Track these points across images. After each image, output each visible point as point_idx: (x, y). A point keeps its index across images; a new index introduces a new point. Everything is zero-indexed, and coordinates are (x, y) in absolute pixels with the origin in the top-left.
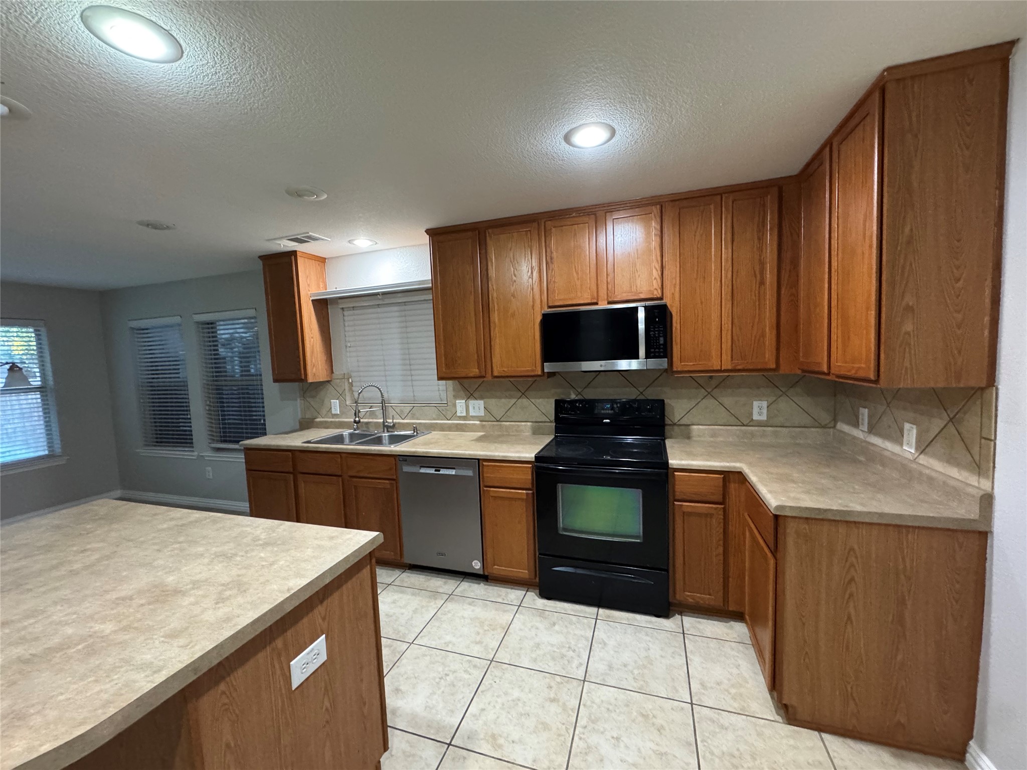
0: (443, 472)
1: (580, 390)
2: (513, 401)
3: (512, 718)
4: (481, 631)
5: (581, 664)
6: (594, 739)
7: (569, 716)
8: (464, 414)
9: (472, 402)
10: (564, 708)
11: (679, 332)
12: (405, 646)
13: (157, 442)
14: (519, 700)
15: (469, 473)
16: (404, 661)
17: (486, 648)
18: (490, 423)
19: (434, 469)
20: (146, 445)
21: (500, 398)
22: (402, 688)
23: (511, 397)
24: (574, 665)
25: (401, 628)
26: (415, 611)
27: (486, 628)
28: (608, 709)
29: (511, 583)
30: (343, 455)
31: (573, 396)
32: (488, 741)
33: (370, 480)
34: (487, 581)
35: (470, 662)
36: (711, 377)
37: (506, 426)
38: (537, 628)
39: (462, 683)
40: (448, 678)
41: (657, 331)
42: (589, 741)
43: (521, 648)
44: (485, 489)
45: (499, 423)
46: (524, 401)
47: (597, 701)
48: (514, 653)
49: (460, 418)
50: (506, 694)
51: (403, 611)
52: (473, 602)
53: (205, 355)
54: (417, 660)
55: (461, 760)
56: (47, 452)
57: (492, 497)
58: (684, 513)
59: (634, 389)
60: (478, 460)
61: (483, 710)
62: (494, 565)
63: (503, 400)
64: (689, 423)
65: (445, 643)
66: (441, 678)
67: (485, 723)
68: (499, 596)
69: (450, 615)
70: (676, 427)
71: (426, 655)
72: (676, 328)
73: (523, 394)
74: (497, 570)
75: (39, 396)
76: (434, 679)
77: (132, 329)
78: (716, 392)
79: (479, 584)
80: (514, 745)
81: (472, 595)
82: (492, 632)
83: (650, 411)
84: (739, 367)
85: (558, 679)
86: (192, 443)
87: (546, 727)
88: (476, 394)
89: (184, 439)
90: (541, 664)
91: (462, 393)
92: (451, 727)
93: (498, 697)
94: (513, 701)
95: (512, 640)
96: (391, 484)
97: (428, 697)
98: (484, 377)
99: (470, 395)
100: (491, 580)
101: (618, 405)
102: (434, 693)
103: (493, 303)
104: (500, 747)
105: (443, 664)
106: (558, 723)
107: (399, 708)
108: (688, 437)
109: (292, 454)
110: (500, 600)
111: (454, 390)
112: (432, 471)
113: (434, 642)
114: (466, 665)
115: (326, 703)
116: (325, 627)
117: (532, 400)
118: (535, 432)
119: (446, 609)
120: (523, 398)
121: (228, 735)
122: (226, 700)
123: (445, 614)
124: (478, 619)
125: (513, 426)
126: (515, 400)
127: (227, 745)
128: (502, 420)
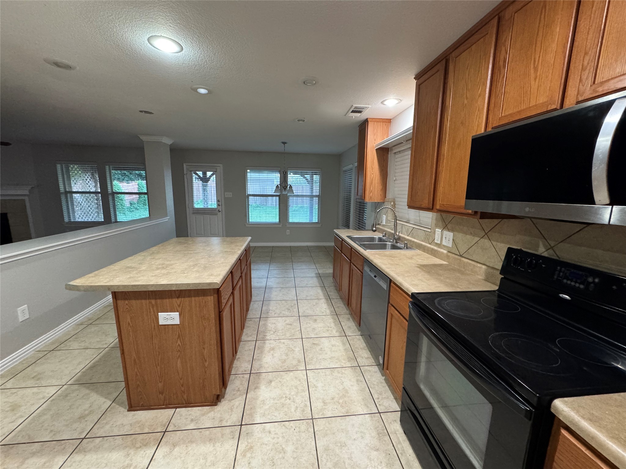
0: (376, 279)
1: (552, 244)
2: (477, 239)
3: (267, 454)
4: (336, 399)
8: (439, 242)
9: (446, 233)
12: (303, 368)
13: (345, 225)
14: (284, 453)
16: (292, 374)
17: (321, 410)
18: (453, 255)
19: (374, 275)
21: (466, 233)
22: (273, 382)
23: (474, 235)
25: (314, 358)
26: (331, 357)
27: (341, 401)
31: (541, 251)
32: (247, 446)
33: (356, 268)
35: (306, 406)
37: (464, 263)
38: (363, 437)
39: (287, 410)
40: (288, 400)
43: (334, 434)
44: (390, 305)
45: (459, 257)
46: (486, 242)
48: (326, 430)
49: (437, 244)
50: (287, 441)
51: (329, 352)
52: (361, 381)
54: (294, 380)
55: (230, 438)
56: (317, 221)
61: (270, 432)
62: (387, 369)
63: (468, 237)
65: (315, 385)
66: (286, 397)
67: (260, 438)
68: (379, 394)
69: (339, 375)
71: (300, 380)
73: (486, 234)
74: (387, 373)
75: (317, 199)
76: (284, 394)
79: (382, 376)
80: (248, 465)
81: (367, 376)
82: (339, 407)
86: (349, 227)
88: (450, 227)
90: (325, 455)
91: (440, 223)
92: (254, 421)
93: (283, 437)
94: (283, 449)
95: (337, 423)
96: (361, 275)
97: (270, 398)
98: (432, 209)
99: (445, 227)
102: (274, 399)
104: (244, 456)
105: (298, 392)
110: (375, 396)
111: (436, 219)
113: (312, 380)
114: (302, 405)
115: (179, 342)
116: (179, 309)
117: (494, 243)
118: (488, 279)
119: (343, 371)
120: (485, 239)
121: (129, 320)
122: (128, 308)
123: (339, 373)
124: (347, 392)
125: (470, 264)
126: (478, 239)
127: (129, 324)
128: (463, 256)
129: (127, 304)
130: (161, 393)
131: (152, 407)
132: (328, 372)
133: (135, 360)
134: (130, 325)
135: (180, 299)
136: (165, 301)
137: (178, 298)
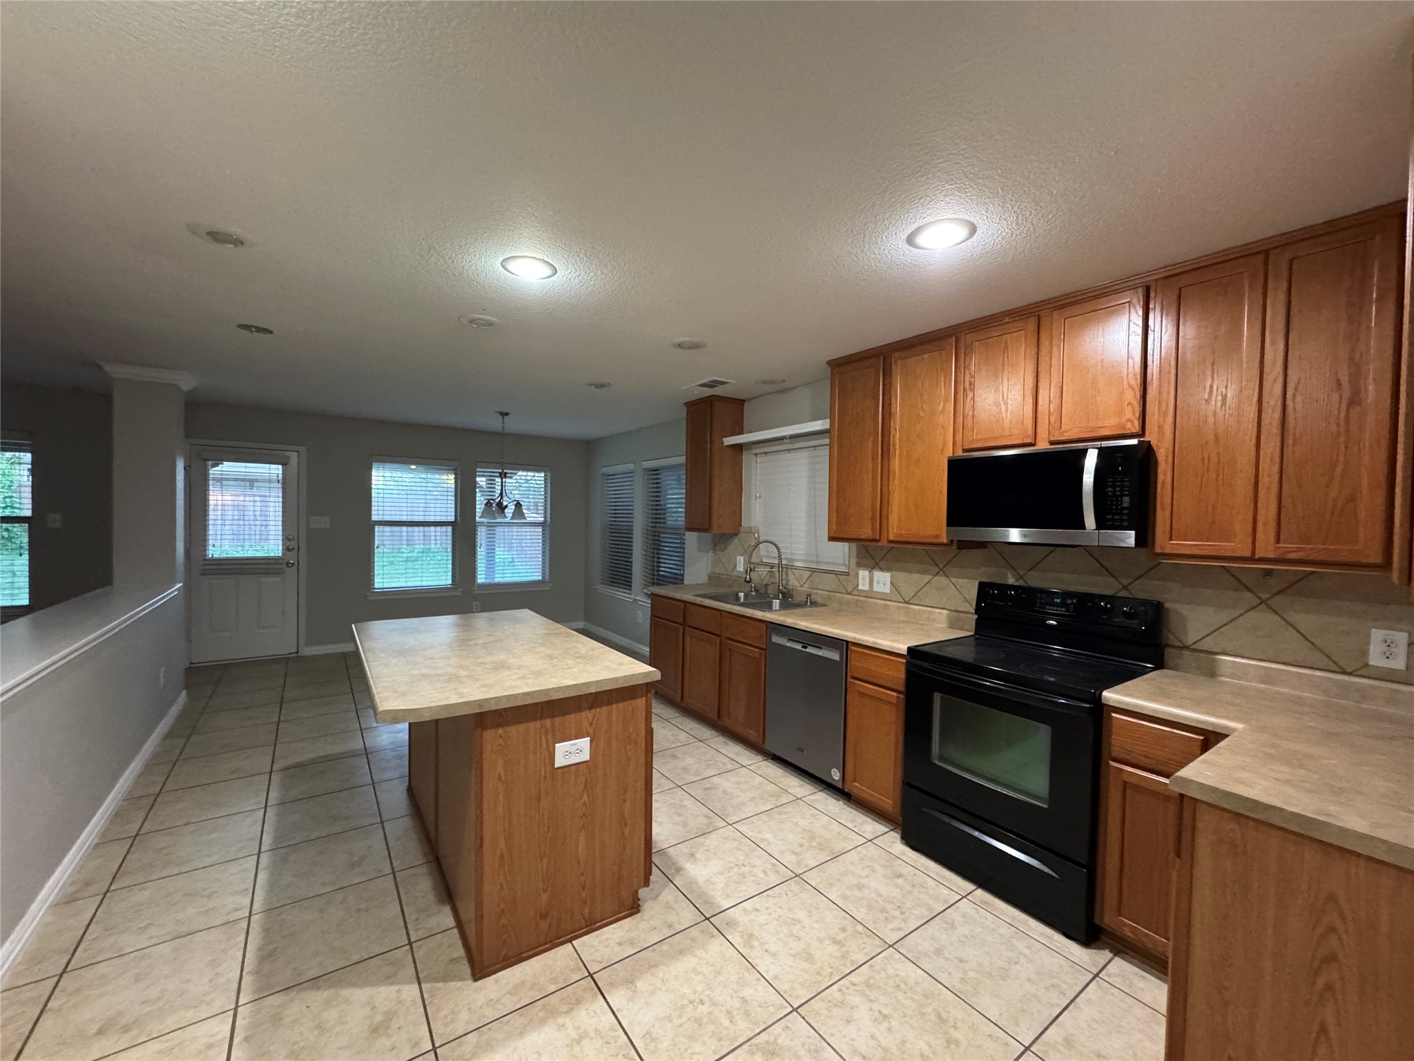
0: (810, 650)
1: (1022, 572)
2: (927, 578)
3: (780, 932)
4: (806, 845)
5: (900, 929)
6: (854, 999)
7: (844, 965)
8: (867, 589)
9: (878, 574)
10: (843, 957)
11: (1169, 487)
12: (723, 824)
13: (612, 582)
14: (800, 922)
15: (835, 656)
16: (713, 835)
17: (799, 863)
18: (895, 604)
19: (801, 645)
20: (603, 584)
21: (910, 572)
22: (698, 856)
23: (924, 572)
24: (891, 926)
25: (729, 808)
26: (752, 799)
27: (814, 844)
28: (898, 986)
29: (877, 813)
30: (724, 614)
31: (1011, 581)
32: (742, 937)
33: (741, 645)
34: (849, 802)
35: (774, 865)
36: (1268, 573)
37: (914, 611)
38: (874, 871)
39: (754, 879)
40: (743, 868)
41: (1118, 486)
42: (848, 997)
43: (839, 880)
44: (851, 680)
45: (906, 605)
46: (941, 580)
47: (890, 971)
49: (862, 593)
50: (790, 910)
51: (740, 794)
52: (818, 815)
53: (648, 500)
54: (726, 841)
55: (709, 936)
56: (540, 578)
57: (858, 692)
58: (1125, 783)
59: (1111, 579)
60: (847, 642)
61: (757, 910)
62: (855, 781)
63: (915, 576)
64: (1215, 650)
65: (762, 839)
66: (737, 865)
67: (750, 921)
68: (853, 821)
69: (783, 817)
70: (1186, 652)
71: (736, 840)
72: (1163, 482)
73: (941, 569)
74: (855, 787)
75: (541, 530)
76: (730, 862)
77: (604, 474)
78: (1278, 601)
79: (838, 800)
80: (766, 954)
81: (821, 807)
82: (818, 851)
83: (1128, 615)
84: (1292, 556)
85: (860, 928)
86: (631, 586)
87: (810, 958)
88: (882, 564)
89: (627, 583)
90: (850, 904)
91: (866, 561)
92: (721, 907)
93: (780, 907)
94: (793, 919)
95: (832, 868)
96: (760, 653)
97: (715, 874)
98: (879, 541)
99: (875, 566)
100: (854, 801)
101: (1075, 601)
102: (722, 873)
103: (894, 446)
104: (752, 947)
105: (747, 854)
106: (825, 964)
107: (684, 869)
108: (1211, 672)
109: (685, 605)
110: (850, 825)
111: (857, 556)
112: (799, 647)
113: (751, 833)
114: (768, 866)
115: (585, 797)
116: (591, 731)
117: (952, 579)
118: (952, 625)
119: (784, 810)
120: (941, 576)
121: (500, 769)
122: (503, 743)
123: (780, 814)
124: (811, 832)
125: (924, 611)
126: (930, 577)
127: (500, 776)
128: (911, 602)
129: (501, 737)
130: (544, 916)
131: (525, 955)
132: (764, 817)
133: (502, 857)
134: (501, 779)
135: (593, 711)
136: (568, 717)
137: (590, 708)
